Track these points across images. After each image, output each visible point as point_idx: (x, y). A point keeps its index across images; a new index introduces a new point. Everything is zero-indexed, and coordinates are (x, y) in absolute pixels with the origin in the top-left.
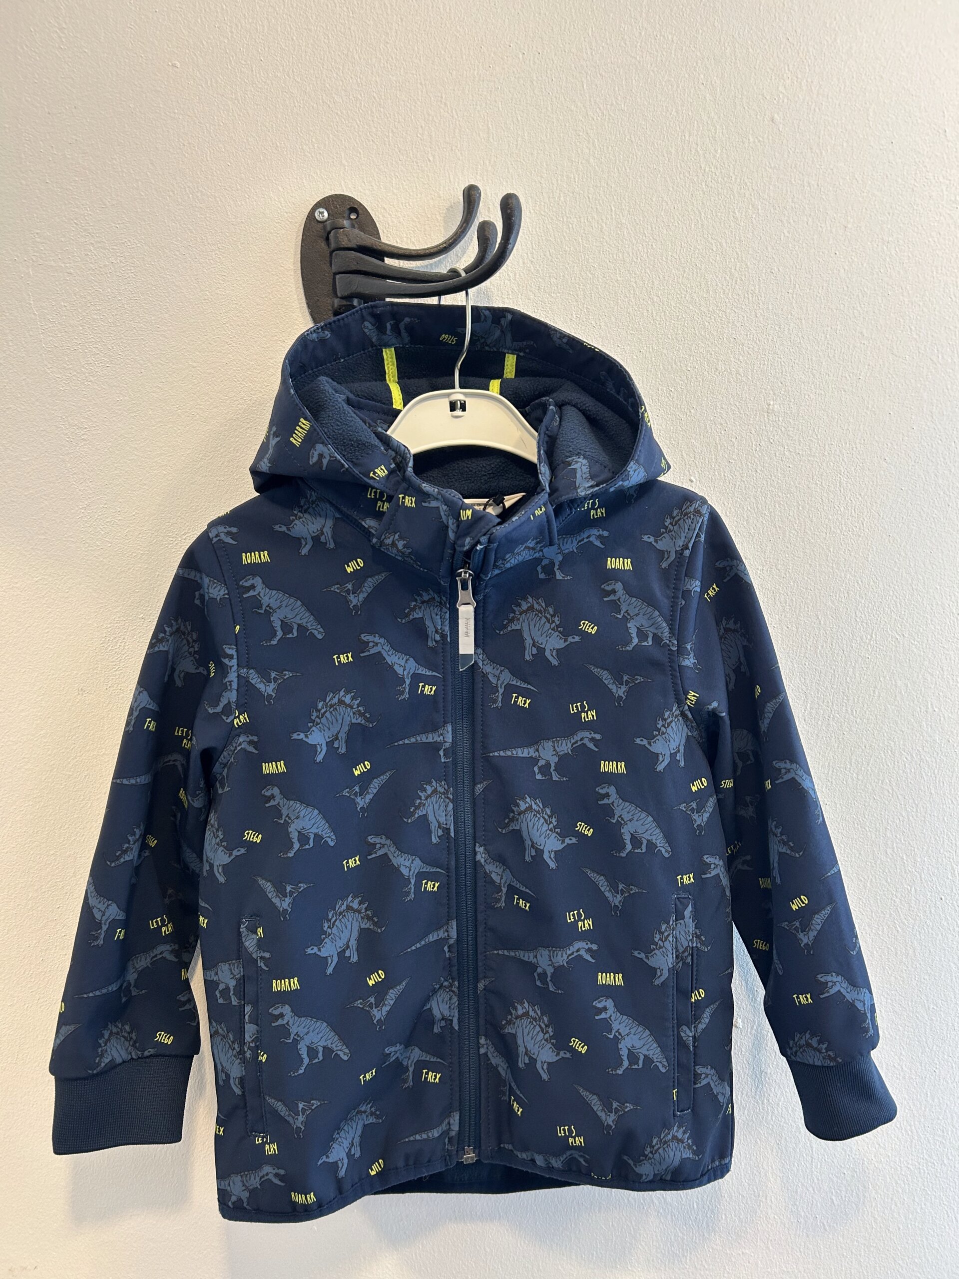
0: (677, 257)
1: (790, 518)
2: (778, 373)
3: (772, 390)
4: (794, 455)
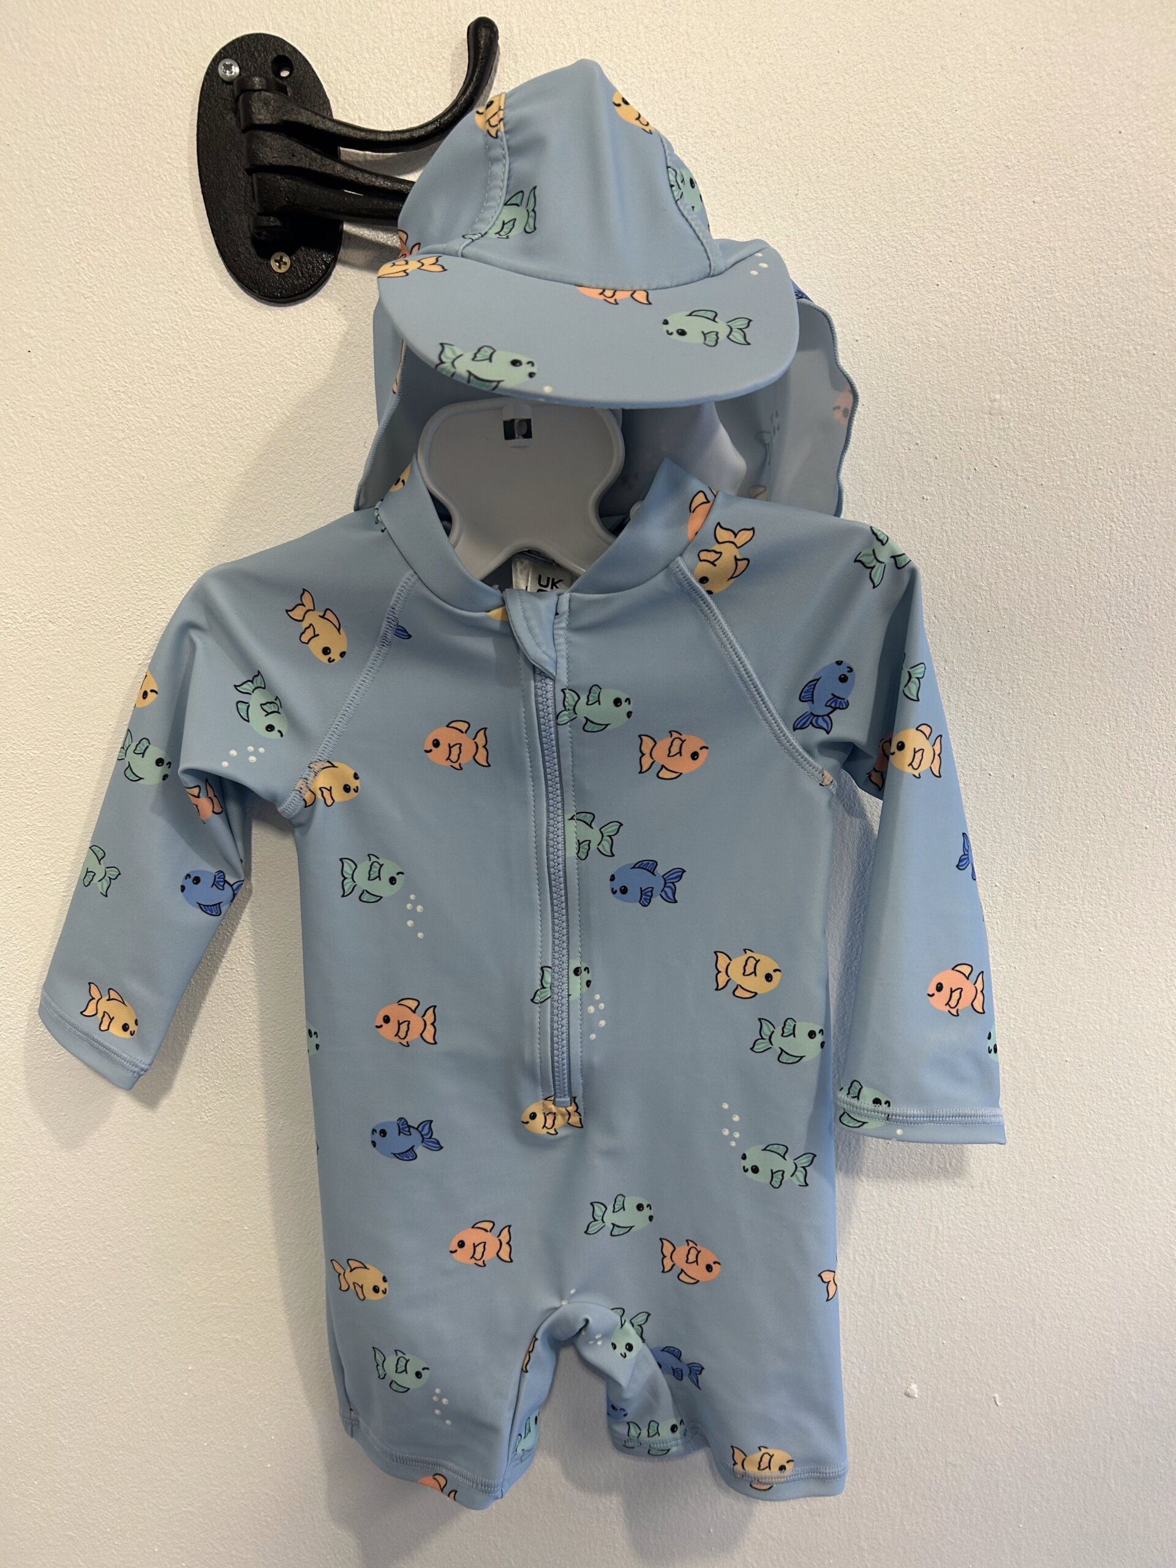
1: (1023, 593)
2: (1012, 347)
3: (1000, 375)
4: (1034, 487)
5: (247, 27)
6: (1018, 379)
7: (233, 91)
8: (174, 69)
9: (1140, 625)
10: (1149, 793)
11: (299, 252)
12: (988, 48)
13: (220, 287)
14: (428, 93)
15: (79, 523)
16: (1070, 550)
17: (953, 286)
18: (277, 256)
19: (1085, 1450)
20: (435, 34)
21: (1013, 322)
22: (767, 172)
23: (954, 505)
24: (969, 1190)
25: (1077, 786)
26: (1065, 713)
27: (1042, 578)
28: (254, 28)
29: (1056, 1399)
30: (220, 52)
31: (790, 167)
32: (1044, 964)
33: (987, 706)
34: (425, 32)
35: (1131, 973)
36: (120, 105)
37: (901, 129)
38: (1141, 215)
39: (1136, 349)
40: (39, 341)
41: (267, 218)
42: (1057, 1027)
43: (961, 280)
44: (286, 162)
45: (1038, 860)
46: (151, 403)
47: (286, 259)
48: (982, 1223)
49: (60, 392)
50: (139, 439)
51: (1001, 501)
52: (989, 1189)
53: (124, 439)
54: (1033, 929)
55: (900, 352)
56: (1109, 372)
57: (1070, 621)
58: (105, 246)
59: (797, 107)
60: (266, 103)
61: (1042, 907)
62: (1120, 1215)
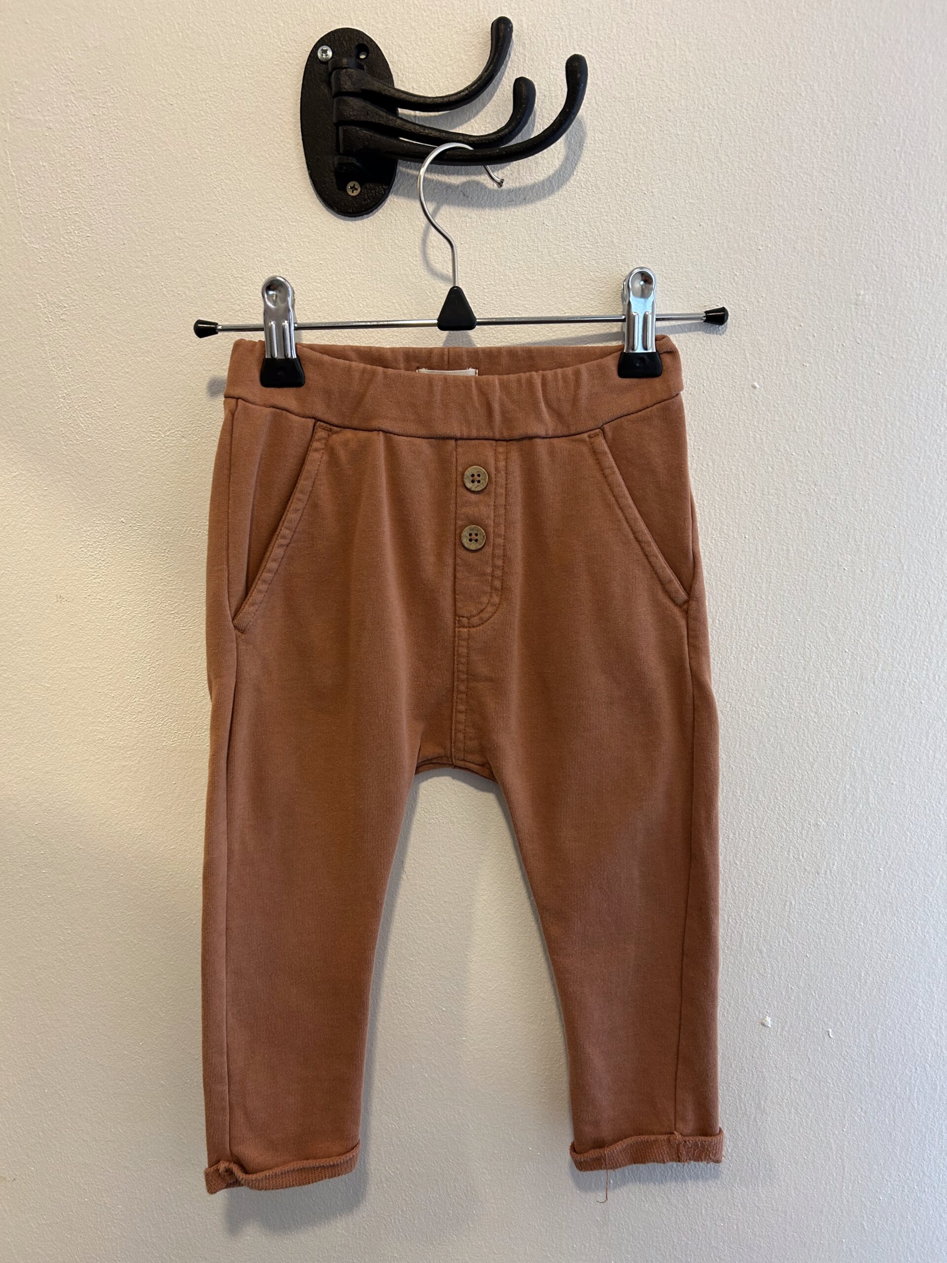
0: (755, 105)
1: (874, 437)
3: (865, 276)
4: (886, 359)
5: (338, 24)
6: (877, 279)
7: (327, 68)
8: (287, 52)
11: (367, 181)
13: (309, 204)
17: (833, 211)
18: (351, 184)
23: (826, 370)
25: (909, 580)
26: (903, 526)
27: (889, 426)
28: (343, 24)
30: (319, 41)
31: (717, 124)
32: (879, 711)
33: (844, 519)
36: (249, 77)
37: (798, 96)
41: (345, 157)
42: (887, 758)
43: (839, 206)
44: (363, 118)
47: (357, 186)
48: (825, 901)
49: (198, 277)
51: (861, 368)
52: (831, 875)
54: (872, 685)
57: (909, 458)
58: (234, 176)
60: (350, 77)
61: (879, 668)
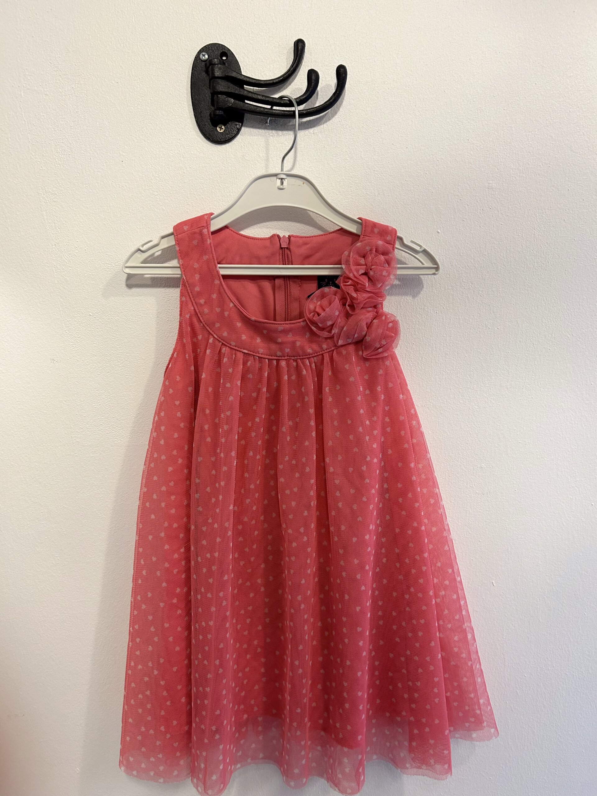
1: (501, 257)
2: (496, 163)
3: (492, 174)
4: (505, 217)
5: (210, 41)
6: (499, 176)
7: (205, 64)
8: (182, 55)
9: (546, 270)
10: (550, 336)
11: (228, 124)
12: (487, 53)
13: (196, 137)
14: (278, 66)
15: (139, 227)
16: (519, 240)
17: (474, 140)
18: (220, 126)
19: (529, 605)
20: (281, 45)
21: (497, 154)
22: (404, 97)
23: (475, 223)
24: (482, 496)
25: (522, 333)
26: (518, 304)
27: (508, 251)
28: (213, 41)
29: (517, 583)
30: (200, 50)
31: (413, 95)
32: (510, 403)
33: (488, 301)
34: (277, 44)
35: (545, 407)
36: (161, 69)
37: (454, 82)
38: (544, 115)
39: (543, 165)
40: (126, 157)
41: (218, 111)
42: (516, 429)
43: (477, 138)
44: (226, 90)
45: (508, 362)
46: (168, 181)
47: (223, 127)
48: (487, 509)
49: (134, 177)
50: (163, 195)
51: (492, 221)
52: (490, 495)
53: (157, 195)
54: (506, 389)
55: (454, 165)
56: (532, 173)
57: (519, 268)
58: (153, 122)
59: (416, 73)
60: (220, 69)
61: (509, 380)
62: (541, 506)
